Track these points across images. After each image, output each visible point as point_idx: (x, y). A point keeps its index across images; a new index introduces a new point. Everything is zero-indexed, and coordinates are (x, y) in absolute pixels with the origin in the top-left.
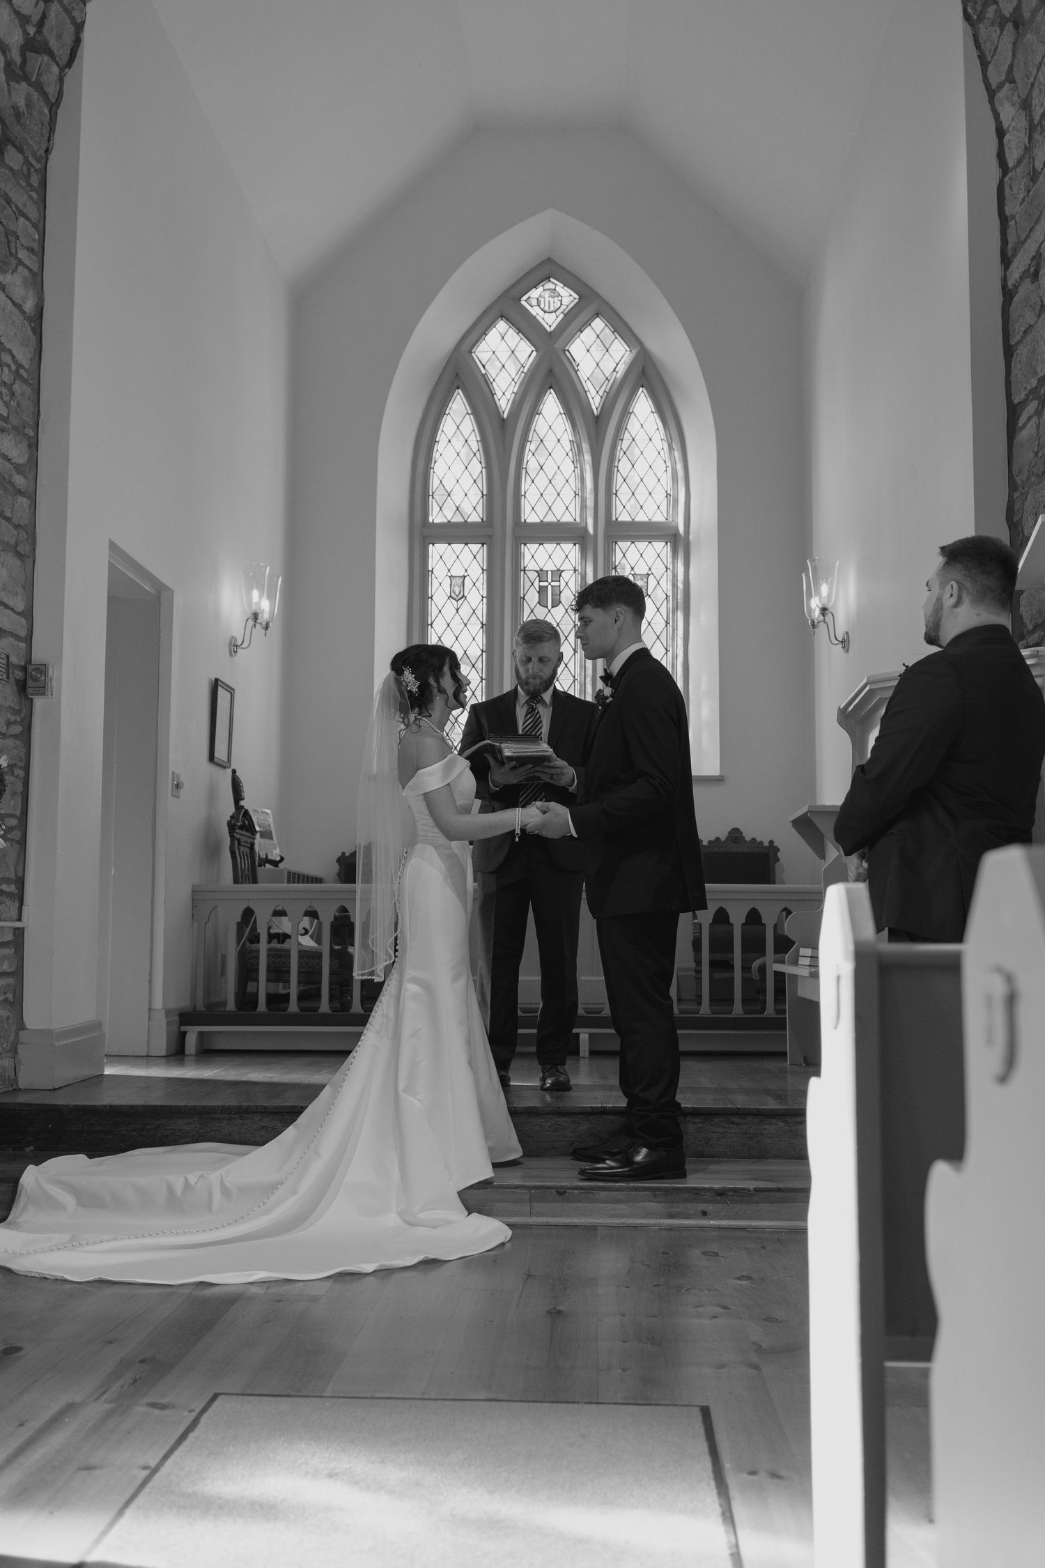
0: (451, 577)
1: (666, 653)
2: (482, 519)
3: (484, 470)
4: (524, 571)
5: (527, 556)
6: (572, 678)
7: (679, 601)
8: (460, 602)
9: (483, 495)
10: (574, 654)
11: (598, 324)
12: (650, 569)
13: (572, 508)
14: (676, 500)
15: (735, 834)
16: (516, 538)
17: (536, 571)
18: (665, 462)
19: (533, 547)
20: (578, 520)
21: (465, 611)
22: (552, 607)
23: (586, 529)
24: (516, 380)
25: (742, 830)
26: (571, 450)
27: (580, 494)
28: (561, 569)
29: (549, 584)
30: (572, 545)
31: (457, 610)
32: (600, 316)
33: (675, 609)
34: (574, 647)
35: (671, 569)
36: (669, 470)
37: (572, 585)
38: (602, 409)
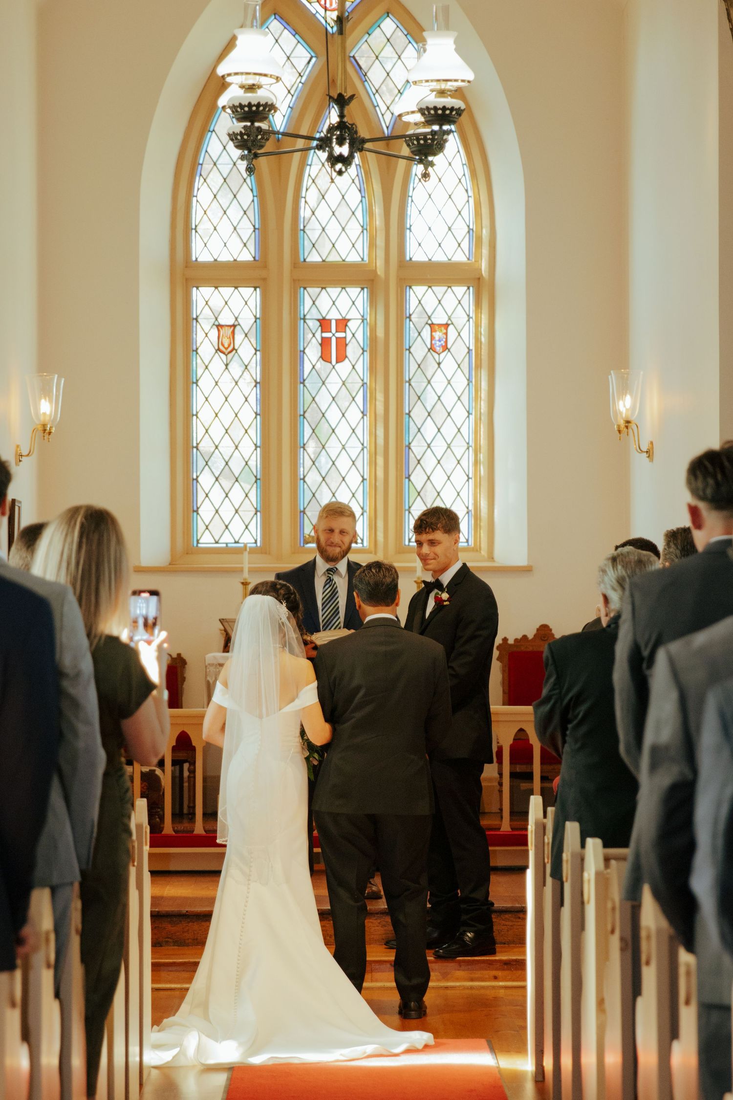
0: (219, 327)
1: (468, 417)
2: (254, 258)
3: (255, 199)
4: (304, 319)
5: (308, 302)
6: (361, 446)
7: (483, 357)
8: (230, 356)
9: (255, 229)
10: (363, 418)
11: (389, 25)
12: (449, 319)
13: (359, 246)
14: (479, 239)
15: (544, 631)
16: (294, 280)
17: (318, 320)
18: (467, 191)
19: (313, 291)
20: (366, 258)
21: (236, 368)
22: (337, 362)
23: (375, 272)
24: (292, 92)
25: (551, 627)
26: (358, 175)
27: (367, 228)
28: (347, 317)
29: (333, 335)
30: (359, 289)
31: (227, 365)
32: (390, 15)
33: (479, 366)
34: (362, 410)
35: (474, 318)
36: (471, 200)
37: (359, 336)
38: (393, 128)
